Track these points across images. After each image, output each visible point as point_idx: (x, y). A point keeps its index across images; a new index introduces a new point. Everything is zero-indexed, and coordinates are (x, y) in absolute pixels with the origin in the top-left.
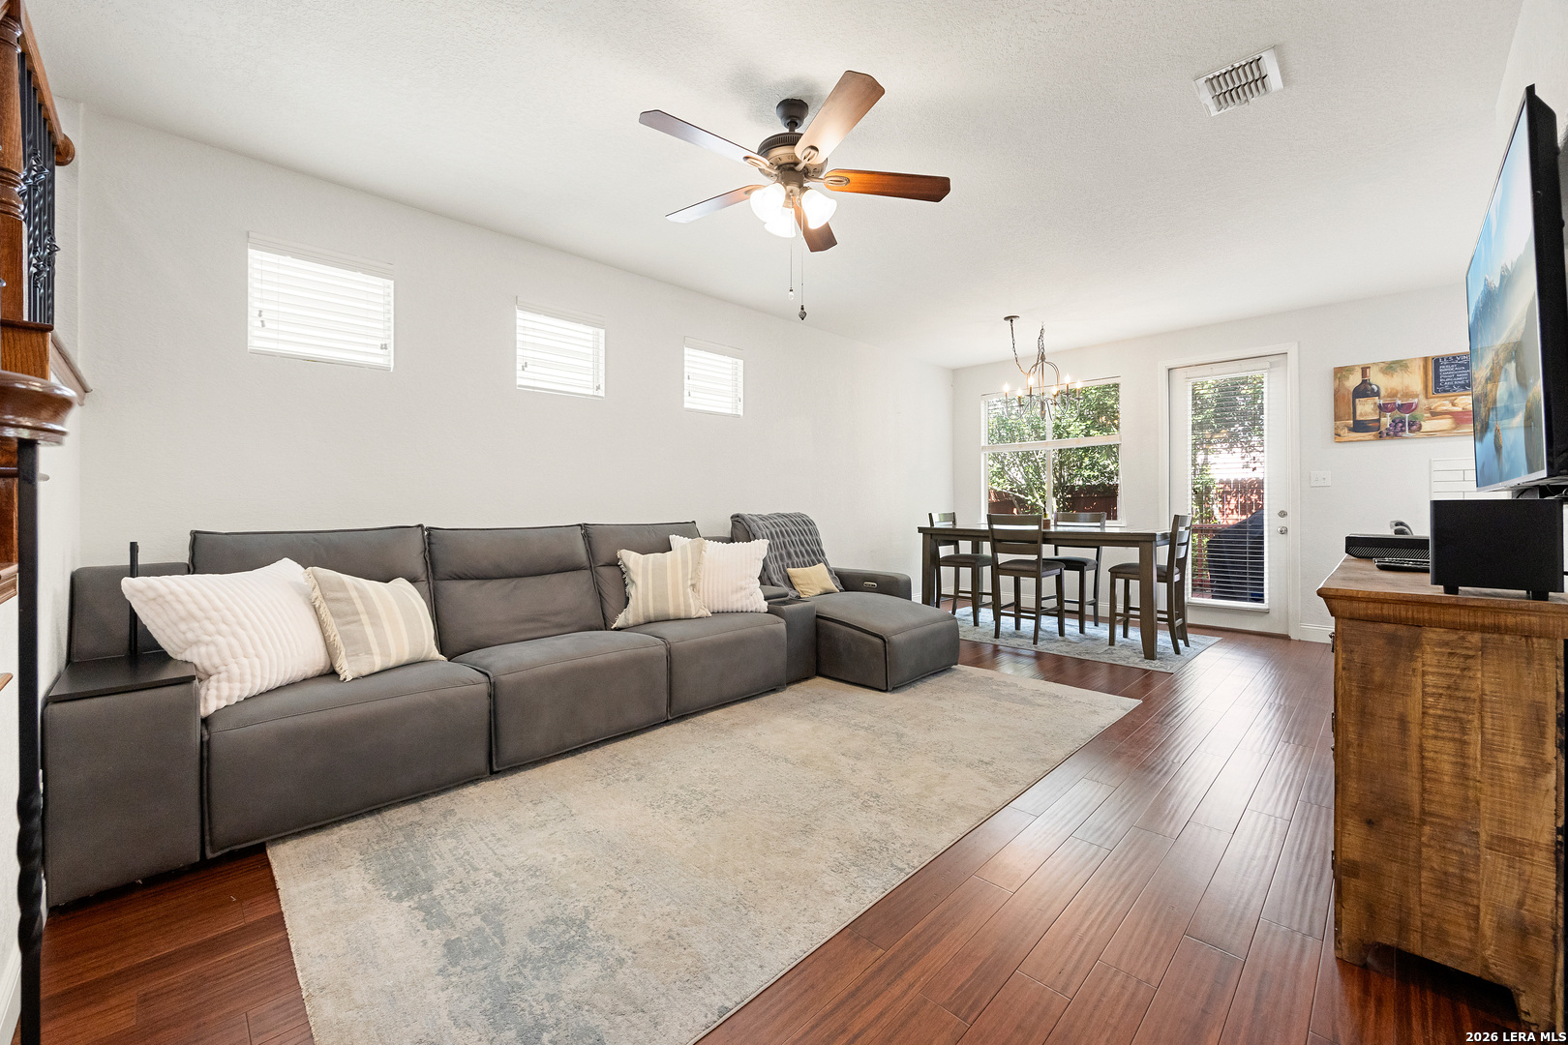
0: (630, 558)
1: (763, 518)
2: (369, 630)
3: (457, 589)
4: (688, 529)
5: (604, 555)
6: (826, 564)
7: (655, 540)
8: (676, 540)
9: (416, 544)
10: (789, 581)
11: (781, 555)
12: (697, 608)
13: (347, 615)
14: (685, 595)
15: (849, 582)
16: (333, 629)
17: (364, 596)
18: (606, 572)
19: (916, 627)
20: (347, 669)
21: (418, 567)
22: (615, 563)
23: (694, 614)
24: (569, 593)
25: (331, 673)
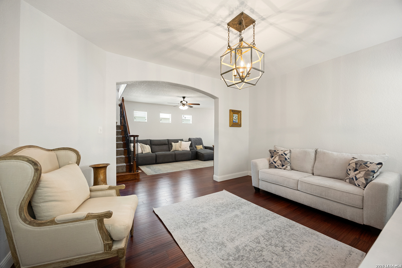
0: (173, 144)
1: (193, 138)
2: (145, 149)
3: (153, 146)
4: (182, 140)
5: (170, 143)
6: (203, 145)
7: (176, 141)
8: (179, 141)
9: (149, 141)
10: (196, 147)
11: (195, 144)
12: (180, 149)
13: (144, 148)
14: (179, 148)
15: (206, 148)
16: (142, 149)
17: (145, 146)
18: (170, 145)
19: (208, 153)
20: (144, 153)
21: (150, 144)
22: (171, 144)
23: (179, 150)
24: (165, 147)
25: (142, 153)
